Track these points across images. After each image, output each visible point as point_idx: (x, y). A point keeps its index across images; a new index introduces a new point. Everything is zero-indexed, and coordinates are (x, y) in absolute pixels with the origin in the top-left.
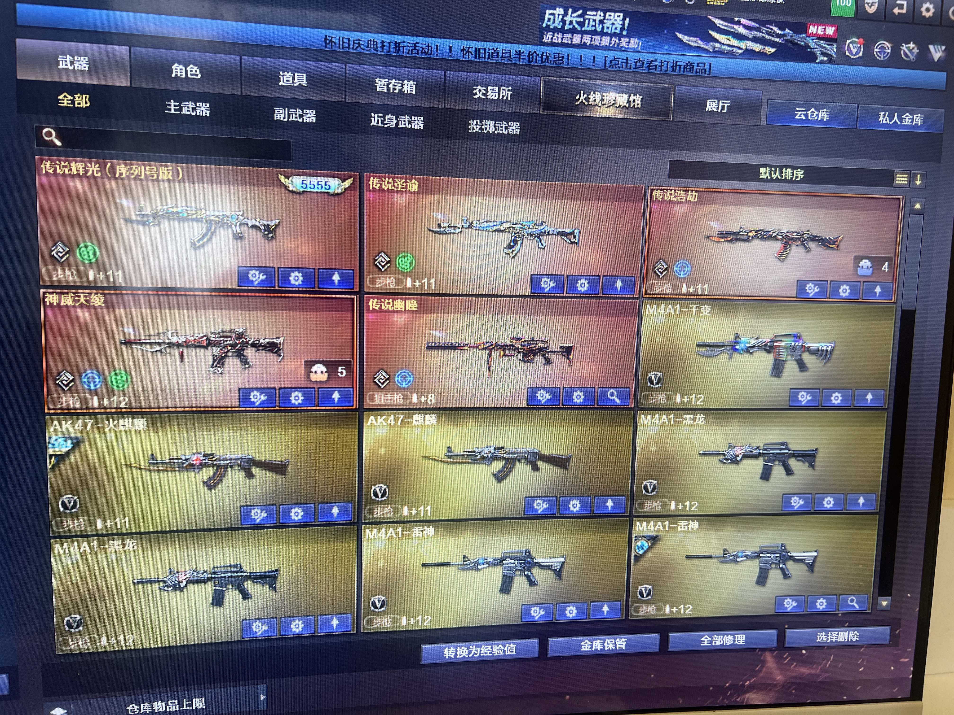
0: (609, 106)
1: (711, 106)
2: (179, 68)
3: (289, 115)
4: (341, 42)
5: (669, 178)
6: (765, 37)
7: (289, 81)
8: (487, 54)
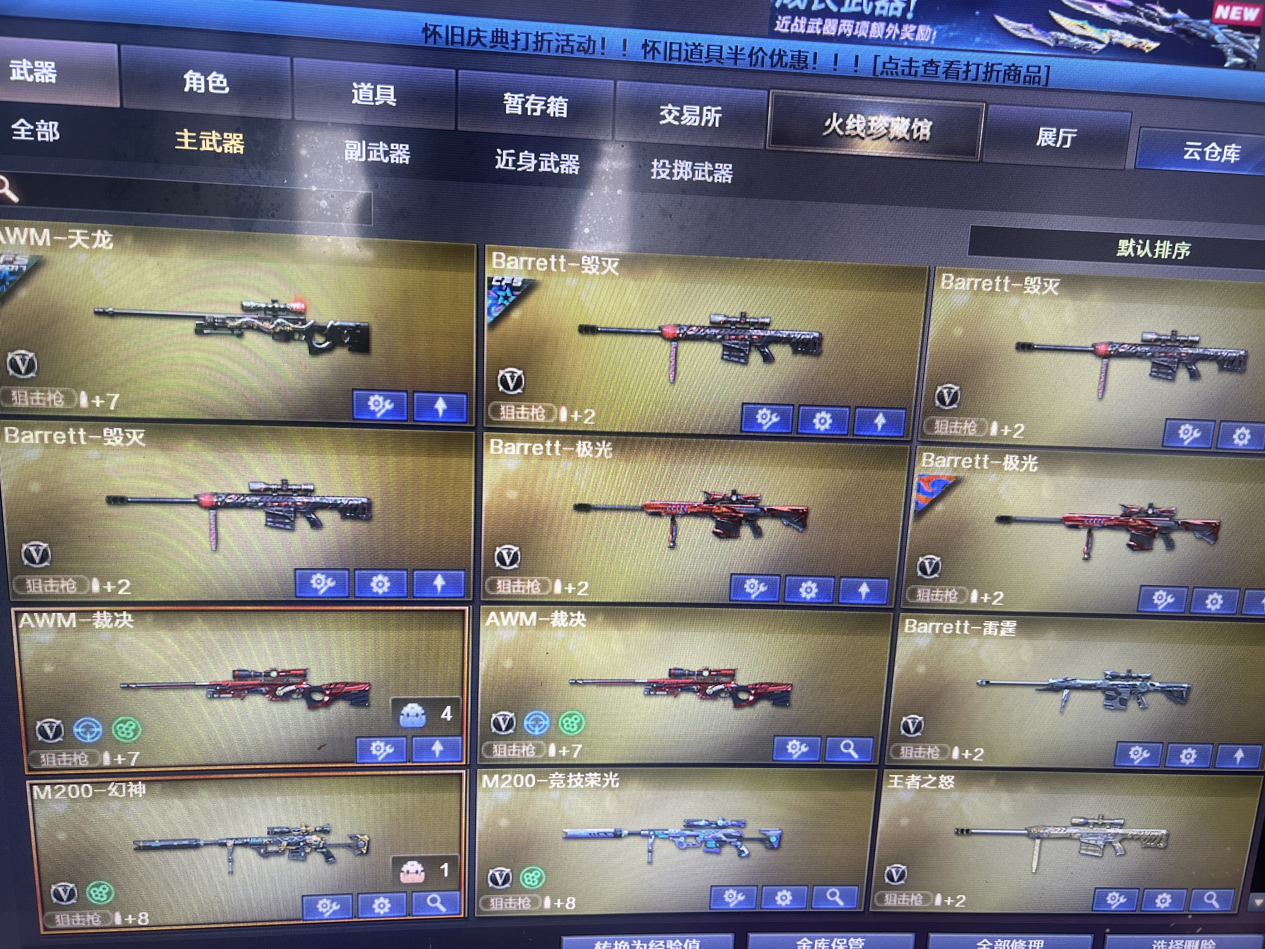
0: (879, 138)
1: (1046, 137)
2: (194, 78)
3: (368, 152)
4: (450, 34)
5: (970, 254)
6: (1141, 24)
7: (368, 98)
8: (684, 53)
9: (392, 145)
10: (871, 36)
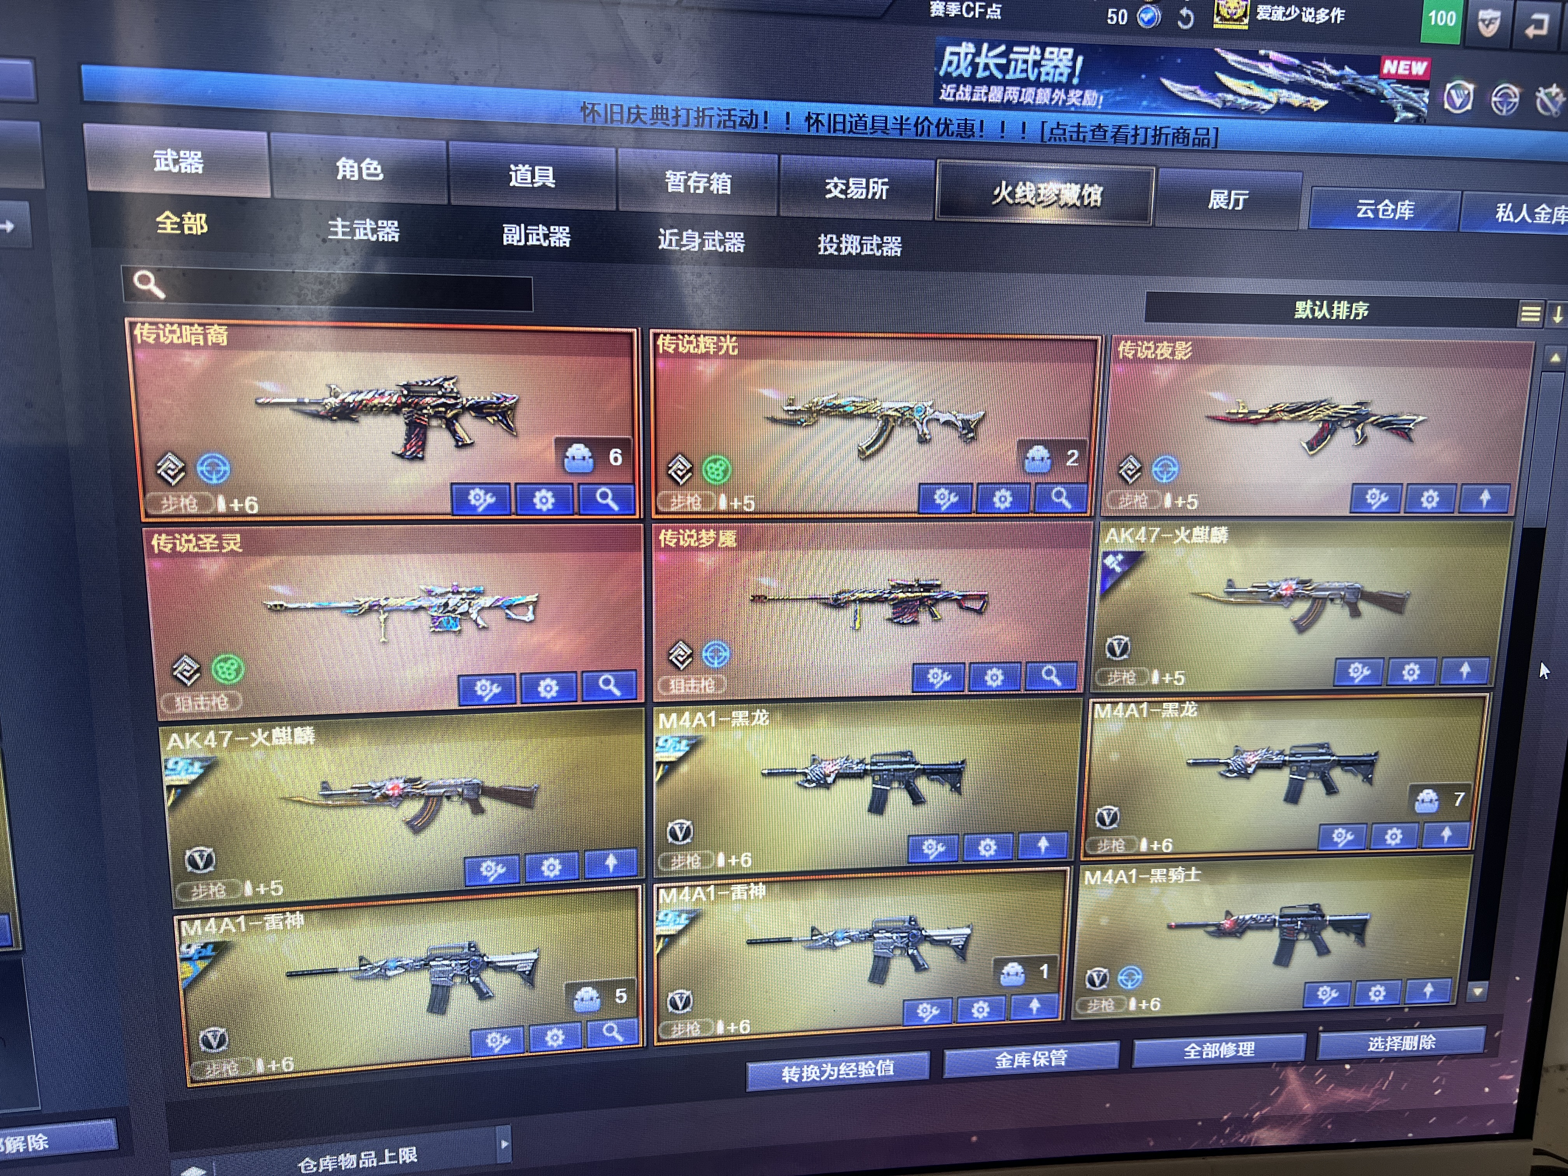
0: (1049, 205)
1: (1218, 200)
2: (348, 165)
3: (527, 235)
4: (609, 112)
5: (1146, 321)
6: (1309, 82)
7: (526, 180)
8: (848, 125)
9: (552, 228)
10: (1037, 102)
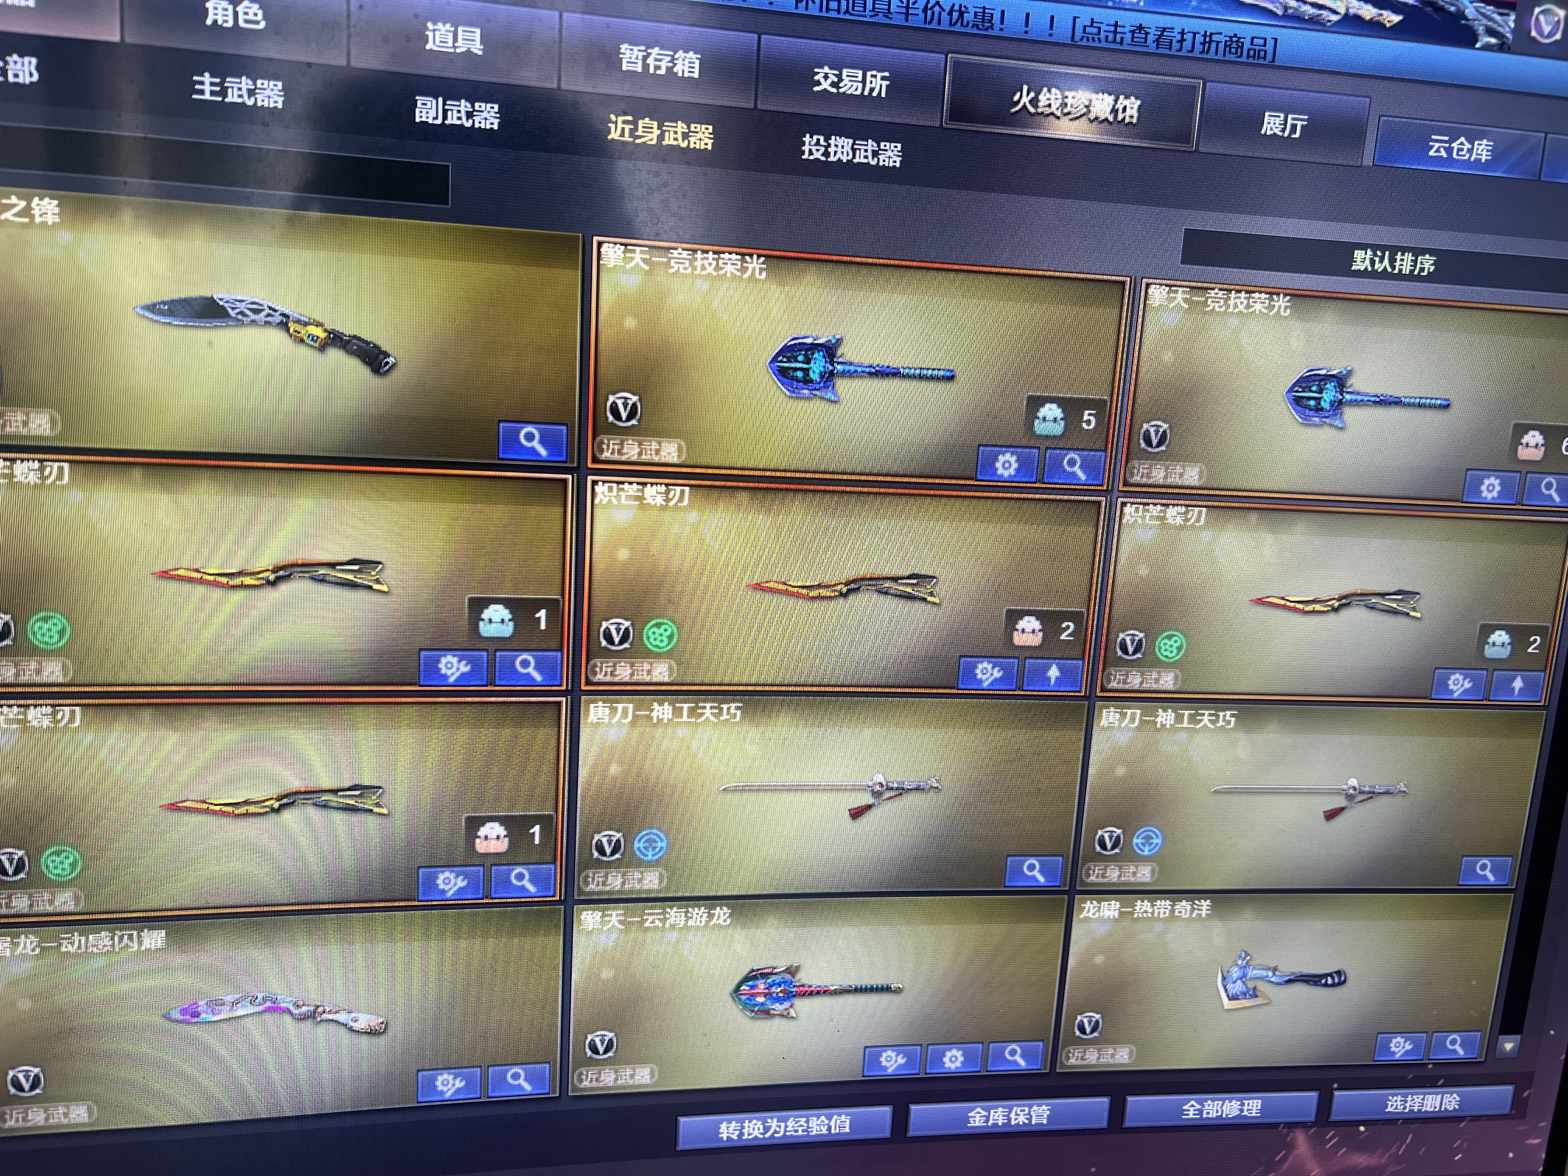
0: (1077, 118)
1: (1272, 124)
2: (220, 7)
3: (445, 112)
5: (1182, 263)
7: (446, 42)
8: (844, 4)
9: (477, 105)
